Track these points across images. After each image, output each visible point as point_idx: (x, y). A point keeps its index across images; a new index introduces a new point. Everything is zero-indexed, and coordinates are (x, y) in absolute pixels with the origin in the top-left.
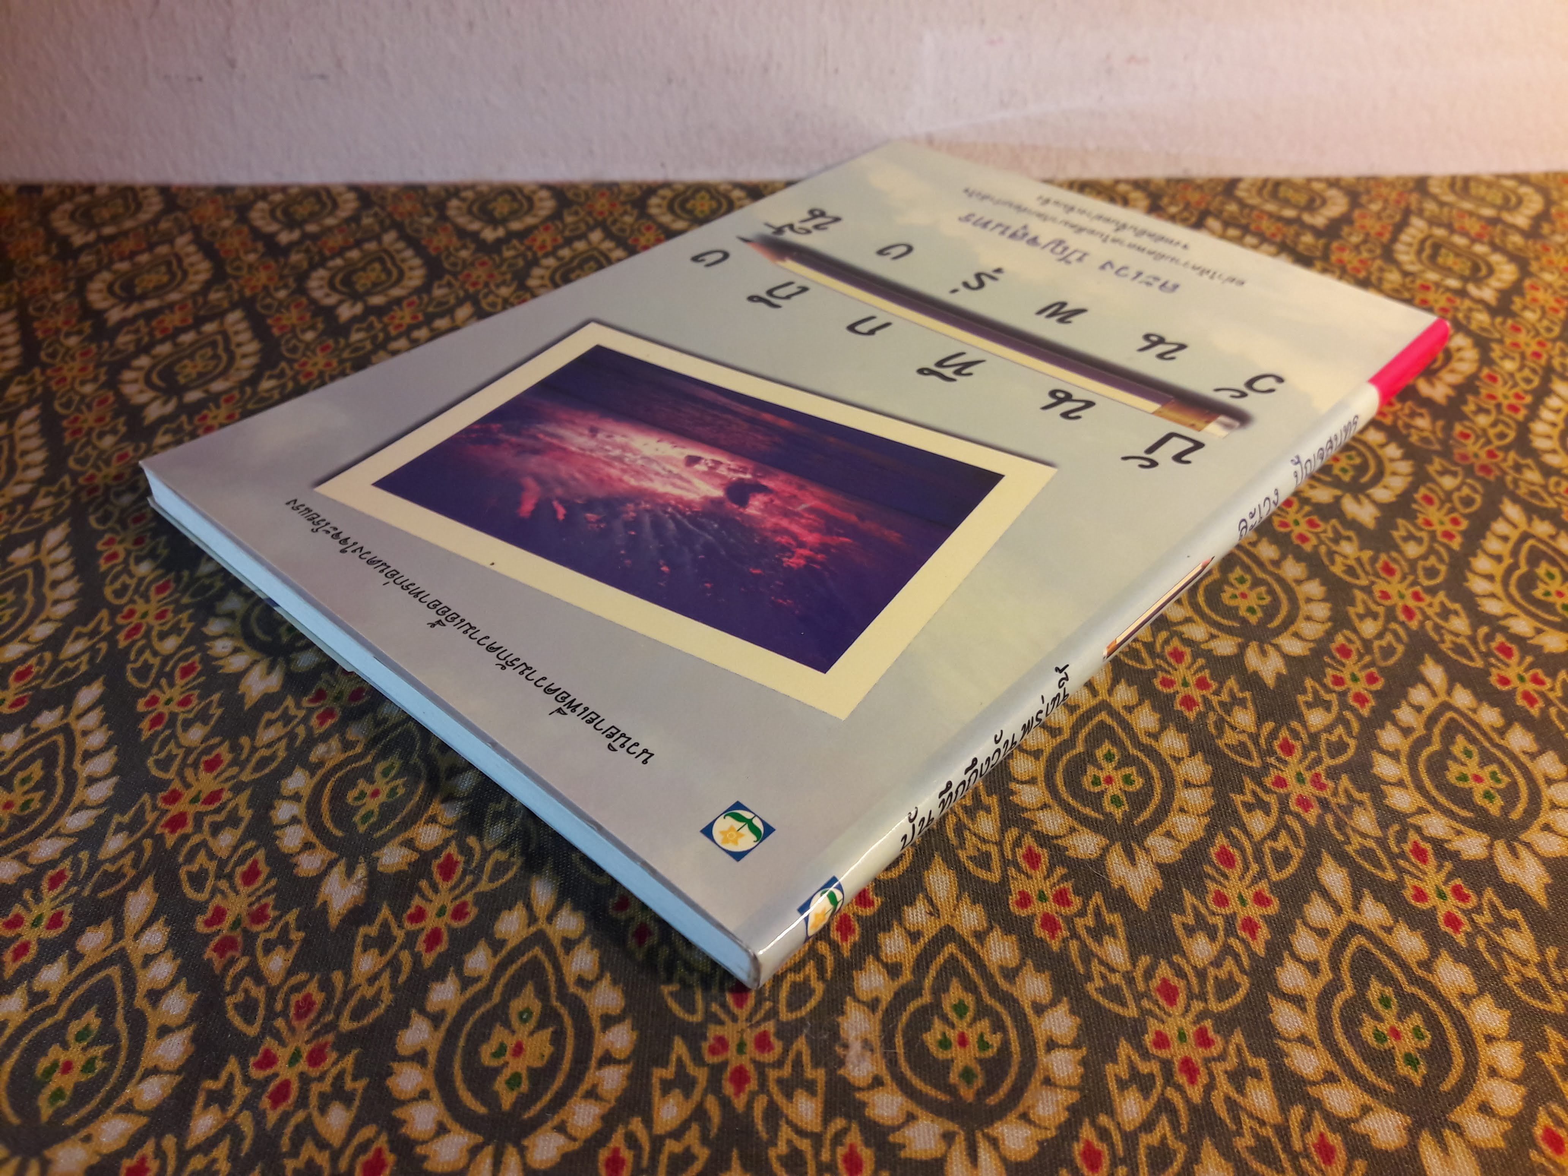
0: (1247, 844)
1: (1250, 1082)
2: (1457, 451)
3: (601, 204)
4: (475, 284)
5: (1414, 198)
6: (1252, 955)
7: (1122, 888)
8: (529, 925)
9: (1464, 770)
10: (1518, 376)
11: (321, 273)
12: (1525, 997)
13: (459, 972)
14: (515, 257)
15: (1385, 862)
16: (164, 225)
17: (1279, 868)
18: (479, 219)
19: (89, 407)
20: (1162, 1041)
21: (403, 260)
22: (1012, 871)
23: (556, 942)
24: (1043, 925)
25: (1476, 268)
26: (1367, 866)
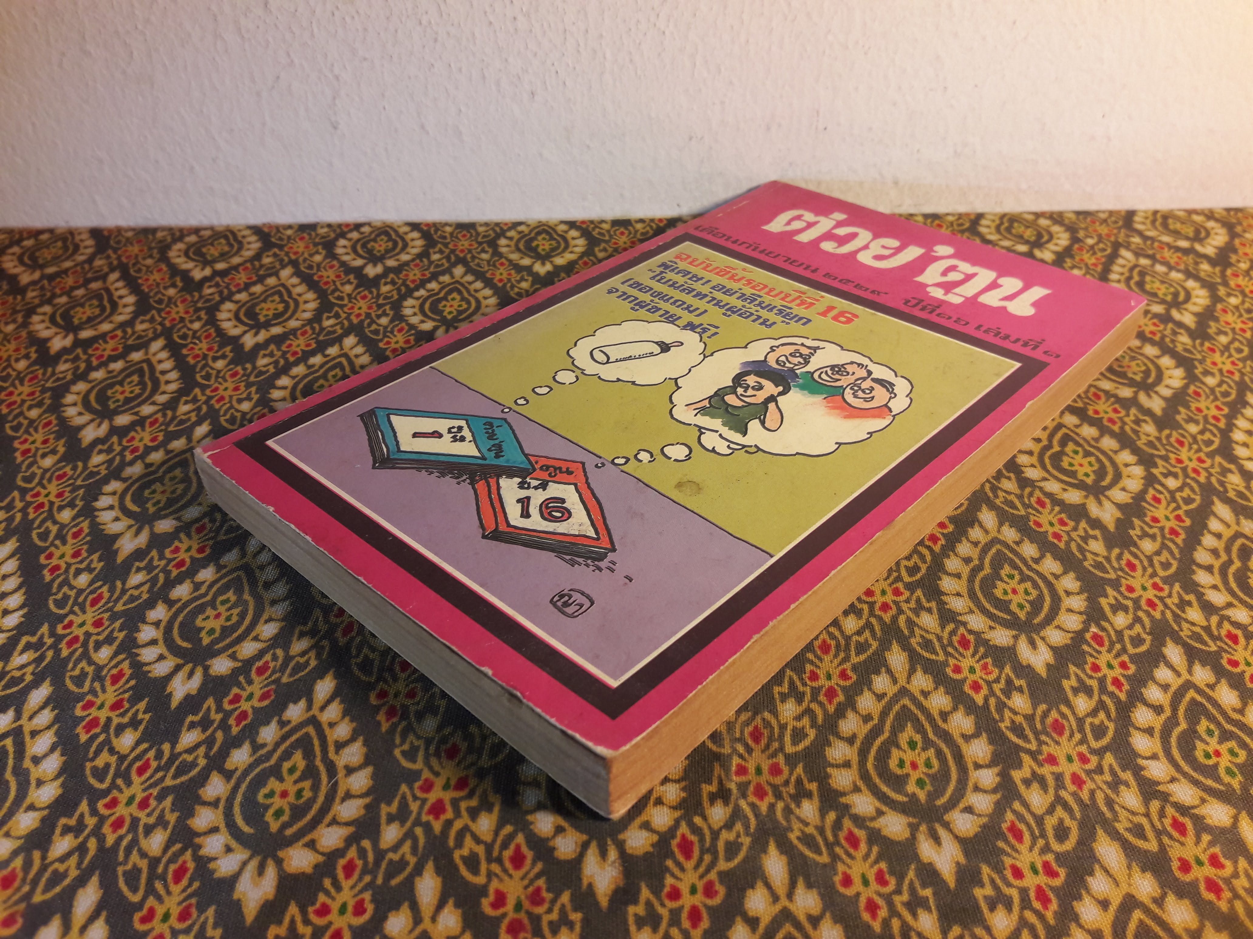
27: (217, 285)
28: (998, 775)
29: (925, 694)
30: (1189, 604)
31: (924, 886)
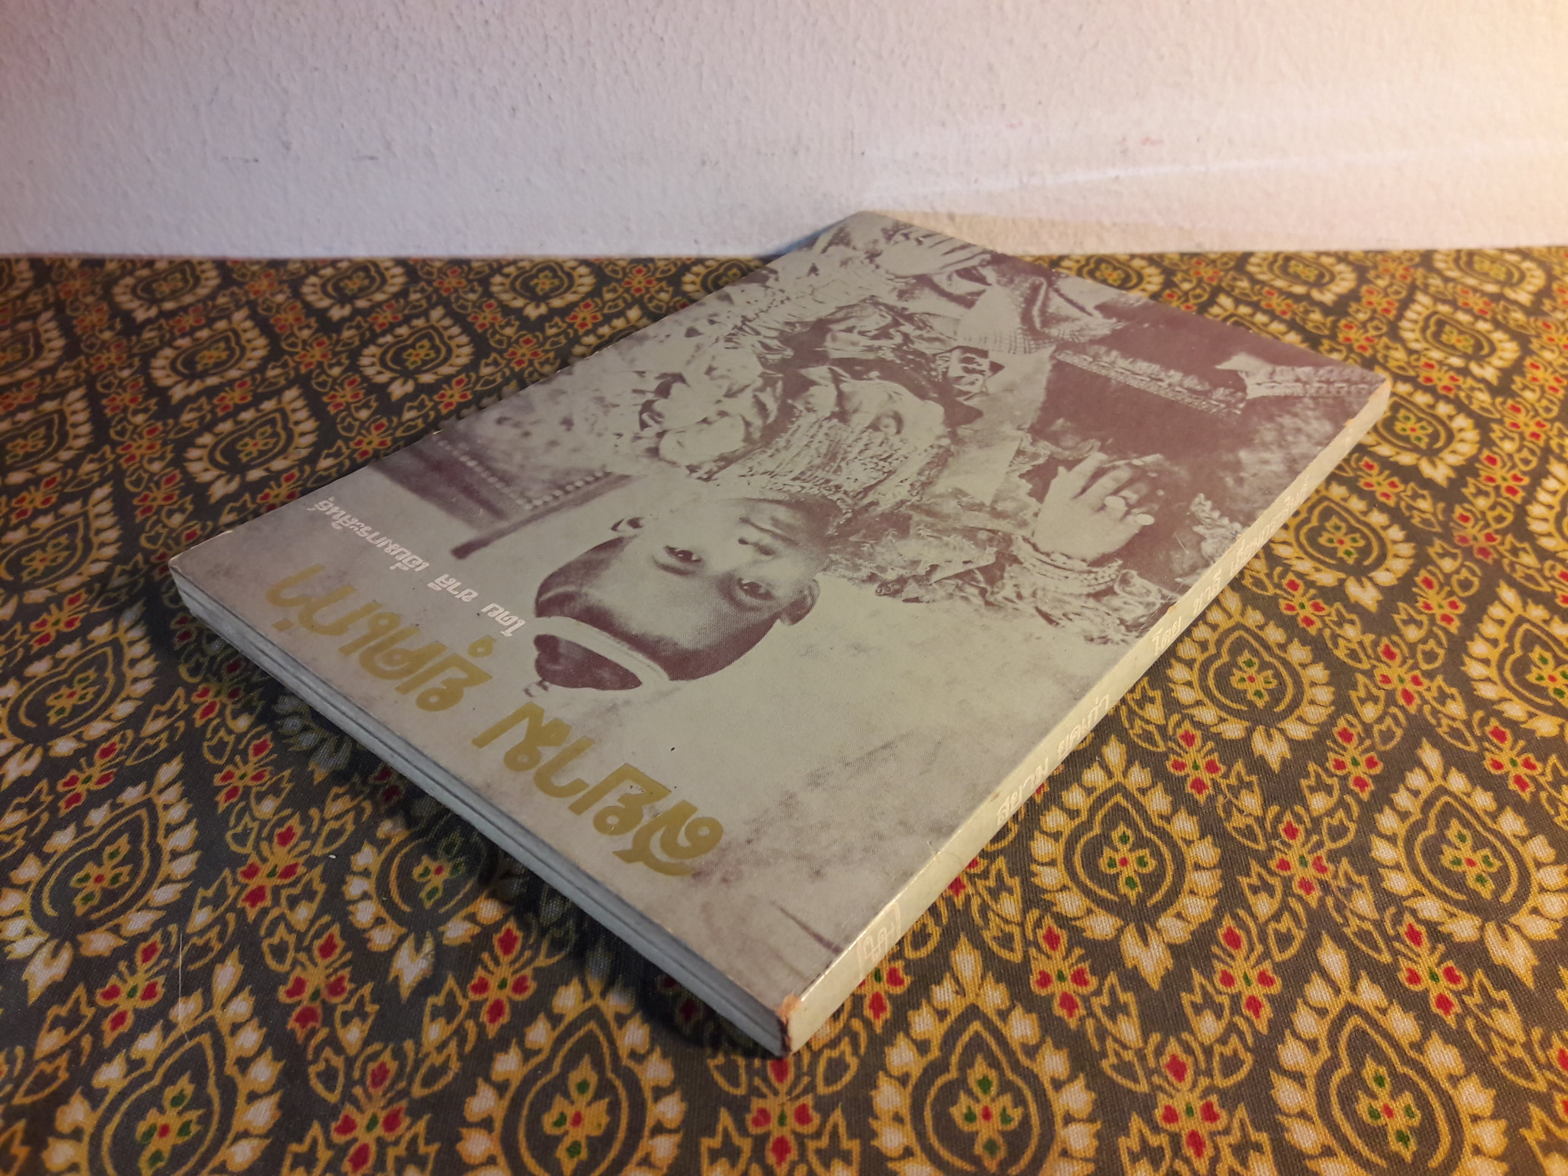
0: (1252, 925)
1: (1253, 1155)
2: (1456, 534)
3: (638, 281)
4: (520, 363)
5: (1420, 273)
6: (1256, 1033)
7: (1135, 967)
8: (584, 1001)
9: (1457, 853)
10: (1517, 457)
11: (372, 349)
12: (1511, 1076)
13: (521, 1043)
14: (557, 335)
15: (1381, 944)
16: (221, 300)
17: (1282, 950)
18: (522, 296)
19: (158, 485)
20: (1171, 1115)
21: (450, 338)
22: (1033, 951)
23: (610, 1016)
24: (1062, 1004)
25: (1479, 346)
26: (1363, 947)
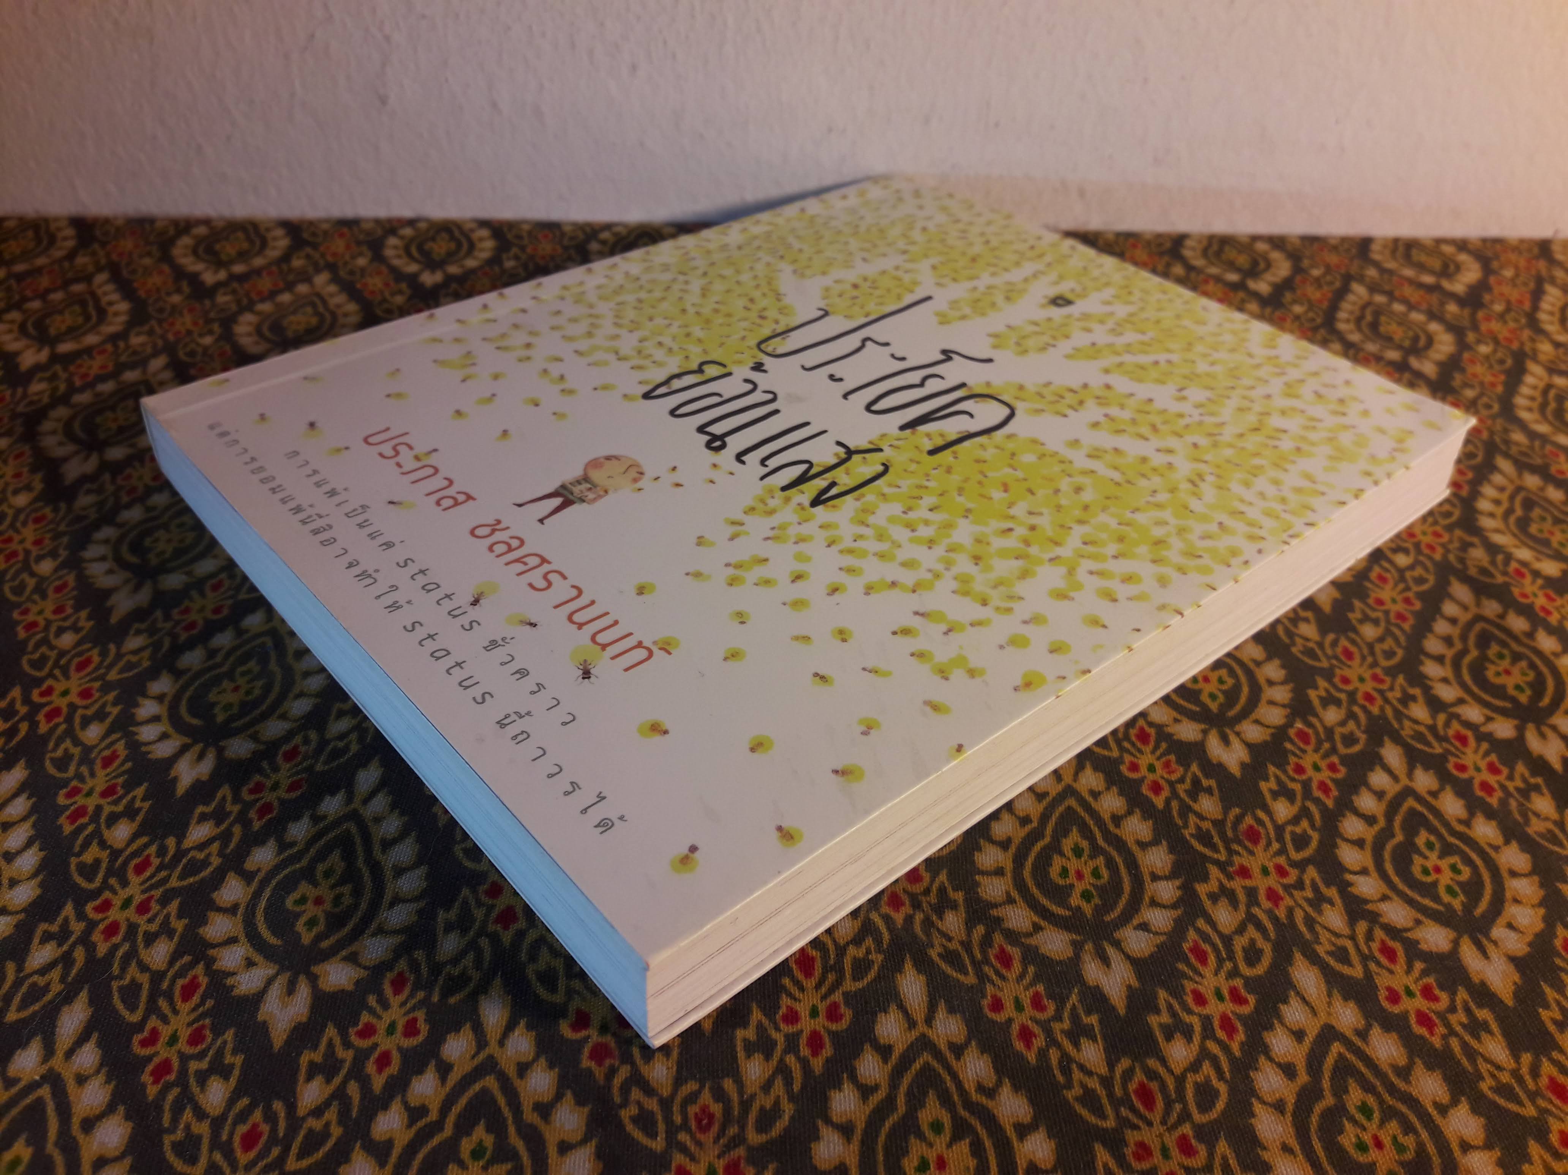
27: (234, 292)
28: (1179, 888)
29: (1096, 795)
30: (1414, 698)
31: (1089, 1013)
